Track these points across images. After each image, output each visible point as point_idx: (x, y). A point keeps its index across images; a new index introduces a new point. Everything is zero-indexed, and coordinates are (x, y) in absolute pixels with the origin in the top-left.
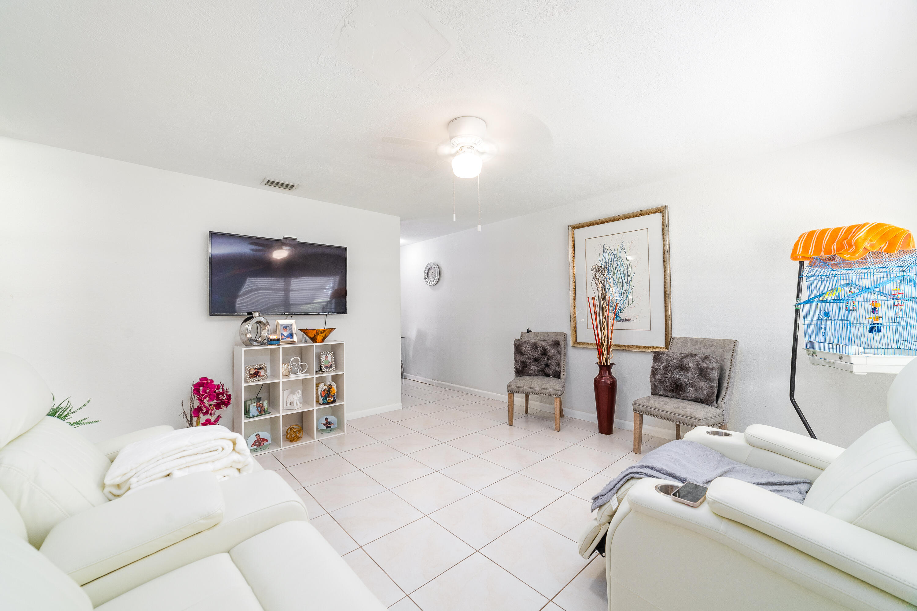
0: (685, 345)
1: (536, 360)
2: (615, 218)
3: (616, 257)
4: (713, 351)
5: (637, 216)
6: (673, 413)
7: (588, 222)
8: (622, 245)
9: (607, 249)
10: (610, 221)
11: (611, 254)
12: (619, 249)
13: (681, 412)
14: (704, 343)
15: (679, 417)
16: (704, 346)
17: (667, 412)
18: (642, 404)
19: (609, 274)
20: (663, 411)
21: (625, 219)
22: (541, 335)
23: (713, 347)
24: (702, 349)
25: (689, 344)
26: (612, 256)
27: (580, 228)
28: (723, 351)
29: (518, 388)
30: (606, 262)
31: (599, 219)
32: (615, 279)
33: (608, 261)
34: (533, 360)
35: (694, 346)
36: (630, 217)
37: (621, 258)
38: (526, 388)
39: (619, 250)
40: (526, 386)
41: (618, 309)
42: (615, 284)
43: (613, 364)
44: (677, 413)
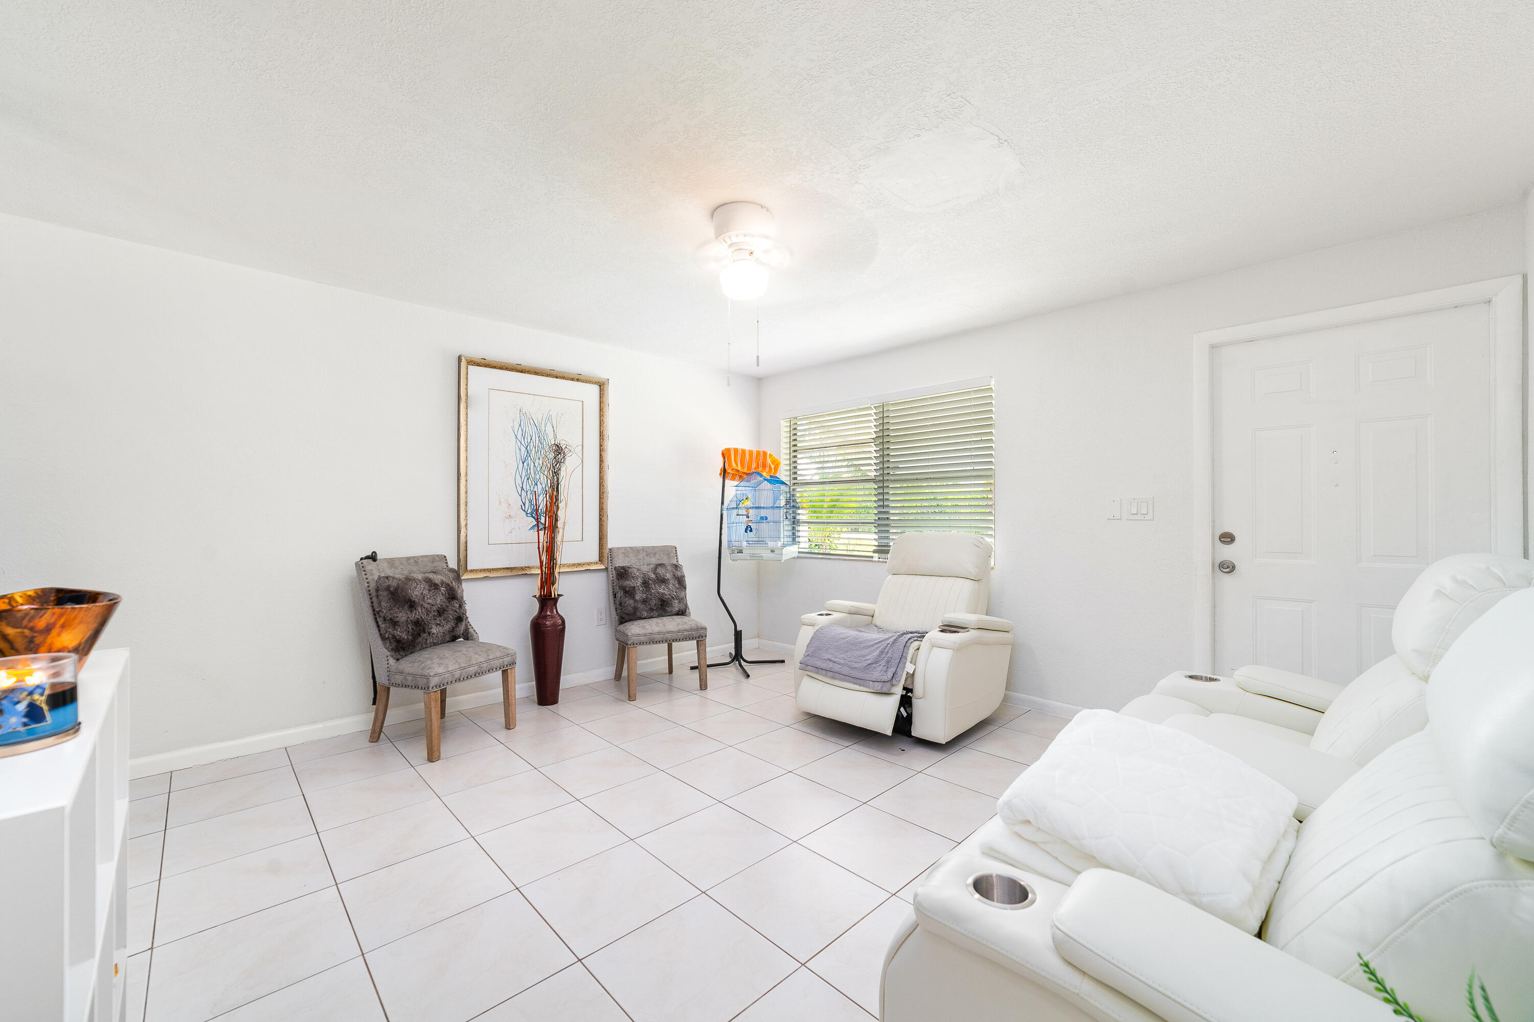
0: (627, 557)
1: (441, 612)
2: (544, 372)
3: (539, 430)
4: (658, 559)
5: (572, 380)
6: (679, 631)
7: (501, 362)
8: (548, 415)
9: (525, 415)
10: (535, 373)
11: (532, 425)
12: (544, 419)
13: (687, 627)
14: (646, 552)
15: (686, 633)
16: (647, 555)
17: (672, 632)
18: (641, 633)
19: (528, 455)
20: (669, 632)
21: (557, 378)
22: (401, 563)
23: (657, 555)
24: (646, 558)
25: (631, 555)
26: (533, 428)
27: (481, 366)
28: (669, 558)
29: (452, 673)
30: (524, 435)
31: (520, 365)
32: (536, 465)
33: (526, 435)
34: (436, 614)
35: (637, 556)
36: (563, 378)
37: (547, 434)
38: (465, 668)
39: (544, 421)
40: (464, 665)
41: (540, 511)
42: (537, 472)
43: (559, 595)
44: (683, 629)
